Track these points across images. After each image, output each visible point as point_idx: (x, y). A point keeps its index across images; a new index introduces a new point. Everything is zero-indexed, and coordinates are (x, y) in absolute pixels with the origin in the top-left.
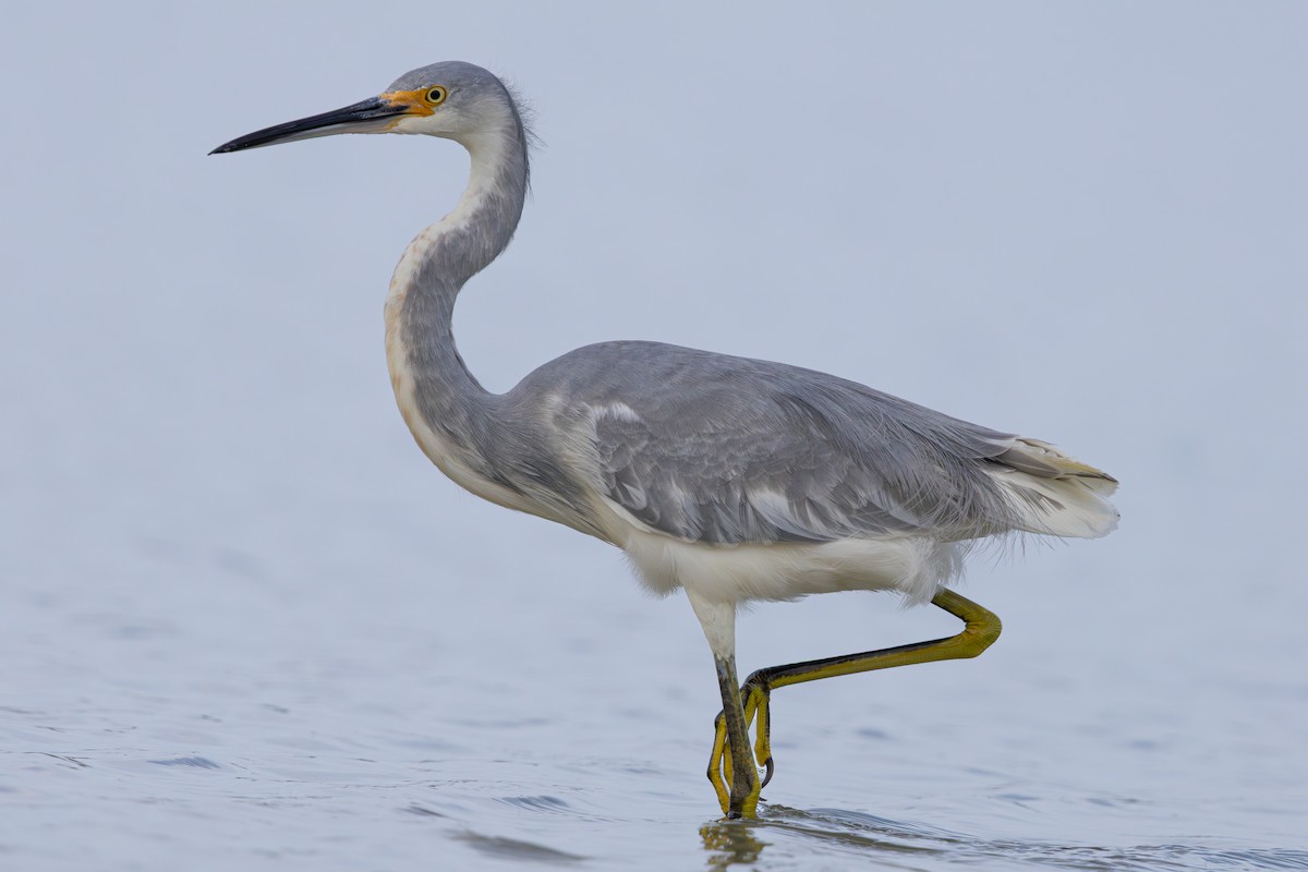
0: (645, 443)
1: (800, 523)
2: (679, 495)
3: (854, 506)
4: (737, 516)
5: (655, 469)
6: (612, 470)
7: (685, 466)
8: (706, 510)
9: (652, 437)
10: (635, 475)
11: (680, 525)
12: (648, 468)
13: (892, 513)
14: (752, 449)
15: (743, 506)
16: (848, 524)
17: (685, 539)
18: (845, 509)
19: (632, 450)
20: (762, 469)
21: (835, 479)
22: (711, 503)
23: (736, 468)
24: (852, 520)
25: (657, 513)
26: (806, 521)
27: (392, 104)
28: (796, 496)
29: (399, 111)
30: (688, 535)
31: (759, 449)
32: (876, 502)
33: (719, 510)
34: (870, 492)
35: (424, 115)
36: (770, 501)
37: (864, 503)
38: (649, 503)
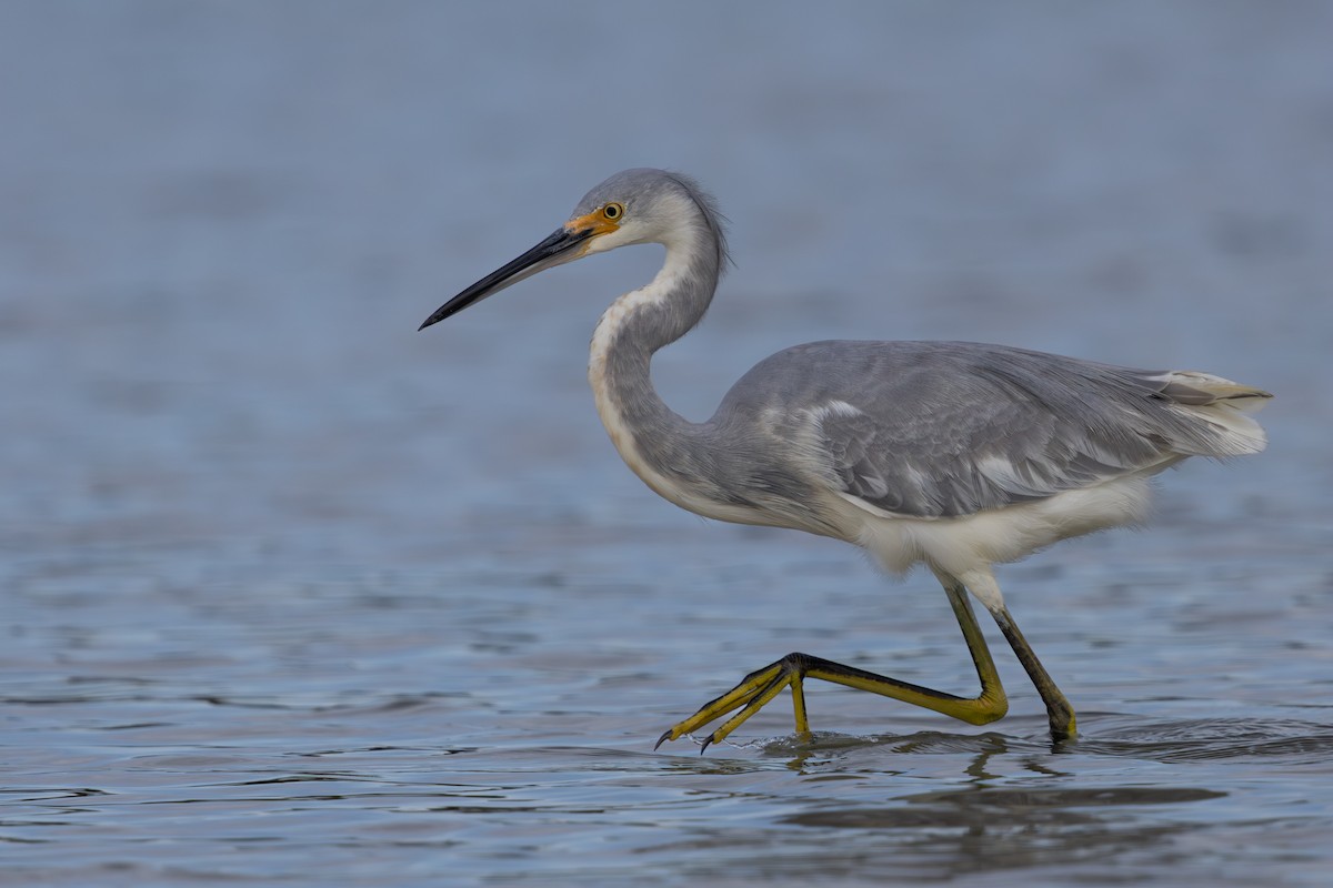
0: (873, 434)
1: (1024, 483)
2: (916, 477)
3: (1067, 458)
4: (971, 487)
5: (890, 457)
6: (848, 465)
7: (915, 449)
8: (944, 486)
9: (878, 428)
10: (871, 465)
11: (923, 504)
12: (883, 457)
13: (1099, 460)
15: (975, 476)
16: (1064, 477)
17: (929, 518)
18: (1060, 462)
19: (862, 442)
20: (984, 439)
21: (1046, 437)
22: (947, 478)
23: (960, 441)
24: (1066, 472)
25: (899, 498)
26: (1029, 479)
28: (1020, 462)
30: (931, 513)
32: (1085, 452)
33: (955, 485)
34: (1077, 443)
35: (611, 231)
36: (997, 467)
37: (1075, 454)
38: (890, 490)
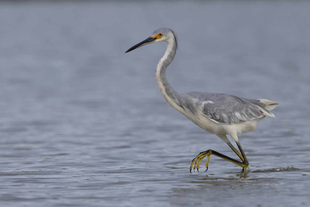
1: (242, 118)
2: (225, 116)
3: (248, 114)
4: (234, 118)
5: (220, 112)
6: (212, 113)
8: (229, 117)
11: (226, 121)
12: (218, 112)
13: (253, 115)
14: (233, 106)
15: (234, 116)
16: (248, 117)
17: (226, 124)
18: (247, 114)
20: (235, 109)
21: (245, 109)
22: (230, 116)
23: (231, 109)
25: (222, 119)
26: (242, 117)
27: (154, 38)
28: (241, 114)
29: (155, 39)
30: (227, 123)
31: (234, 106)
32: (251, 113)
33: (231, 117)
34: (250, 111)
35: (160, 38)
36: (237, 114)
37: (249, 113)
38: (220, 118)
